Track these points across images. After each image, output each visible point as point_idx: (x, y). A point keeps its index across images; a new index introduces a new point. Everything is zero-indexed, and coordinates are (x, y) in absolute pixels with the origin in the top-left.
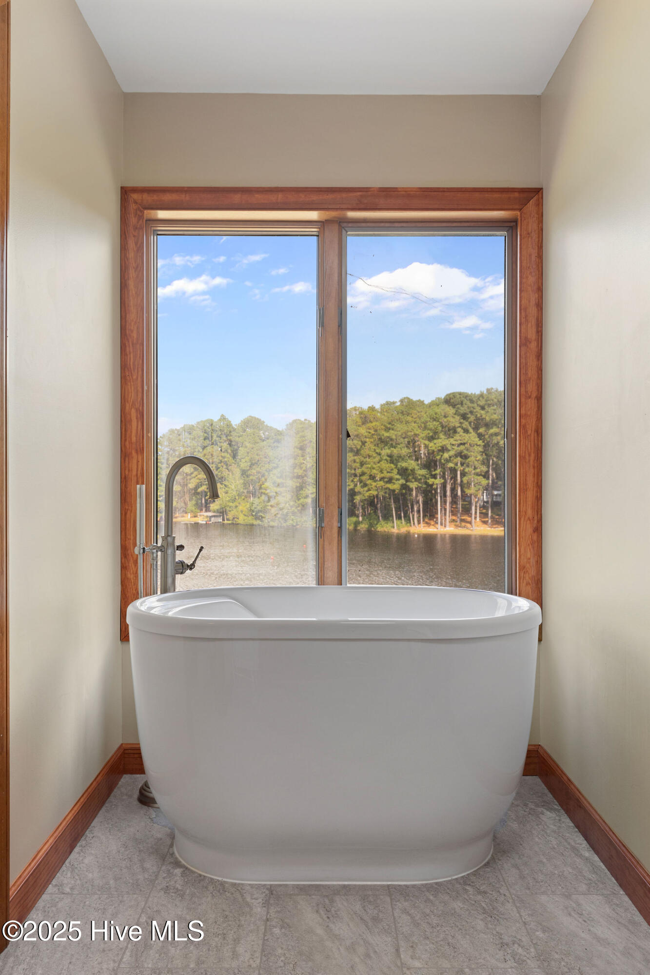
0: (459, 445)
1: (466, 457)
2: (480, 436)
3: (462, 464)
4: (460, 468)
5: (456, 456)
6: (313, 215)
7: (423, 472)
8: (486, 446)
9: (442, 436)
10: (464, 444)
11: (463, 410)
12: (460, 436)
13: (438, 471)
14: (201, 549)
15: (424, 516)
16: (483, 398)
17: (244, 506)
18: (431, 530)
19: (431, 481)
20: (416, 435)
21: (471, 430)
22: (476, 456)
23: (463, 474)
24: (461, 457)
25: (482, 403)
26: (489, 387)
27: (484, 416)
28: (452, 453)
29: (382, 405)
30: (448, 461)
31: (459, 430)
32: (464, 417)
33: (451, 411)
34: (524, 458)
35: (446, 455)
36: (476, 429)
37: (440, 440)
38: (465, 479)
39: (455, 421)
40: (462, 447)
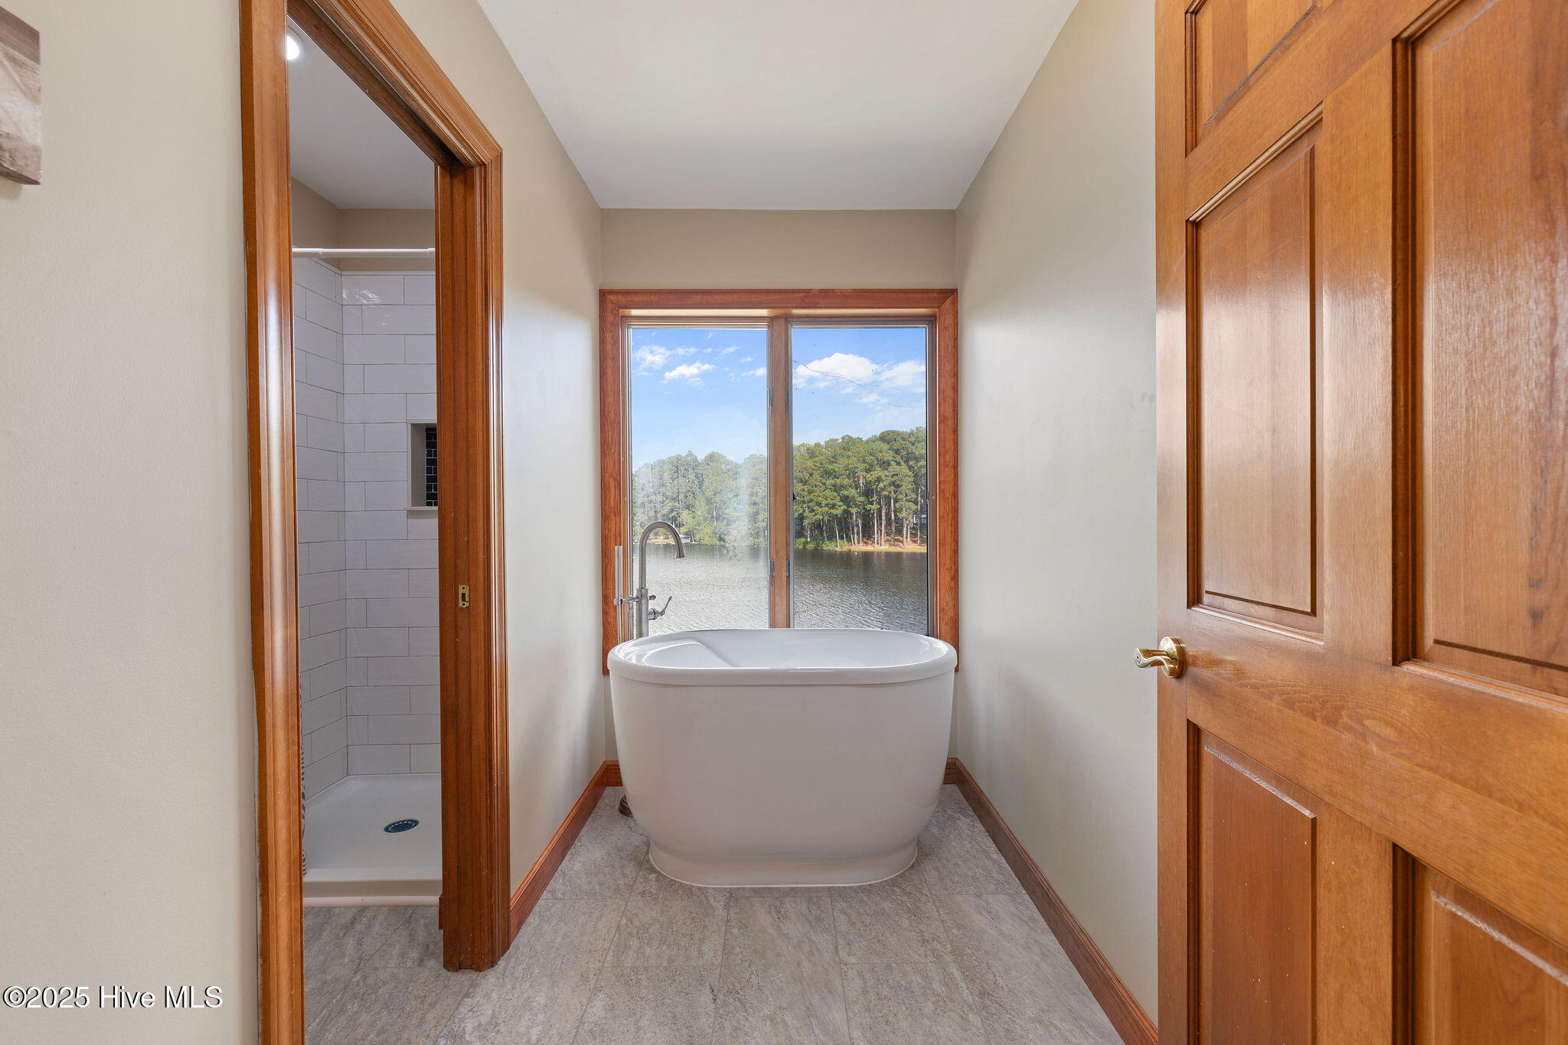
0: (892, 476)
1: (899, 486)
2: (910, 467)
3: (895, 492)
4: (893, 495)
5: (890, 485)
6: (764, 312)
7: (862, 499)
8: (916, 476)
9: (877, 468)
10: (897, 475)
11: (896, 446)
12: (894, 468)
13: (875, 498)
14: (670, 598)
15: (863, 536)
16: (913, 435)
17: (708, 530)
18: (869, 548)
19: (868, 507)
20: (856, 468)
21: (902, 463)
22: (907, 485)
23: (896, 501)
24: (894, 485)
25: (913, 439)
26: (918, 426)
27: (914, 451)
28: (886, 483)
29: (826, 442)
30: (883, 489)
31: (892, 463)
32: (897, 452)
33: (885, 446)
34: (944, 517)
35: (881, 485)
36: (907, 462)
37: (876, 472)
38: (897, 505)
39: (888, 456)
40: (895, 478)
